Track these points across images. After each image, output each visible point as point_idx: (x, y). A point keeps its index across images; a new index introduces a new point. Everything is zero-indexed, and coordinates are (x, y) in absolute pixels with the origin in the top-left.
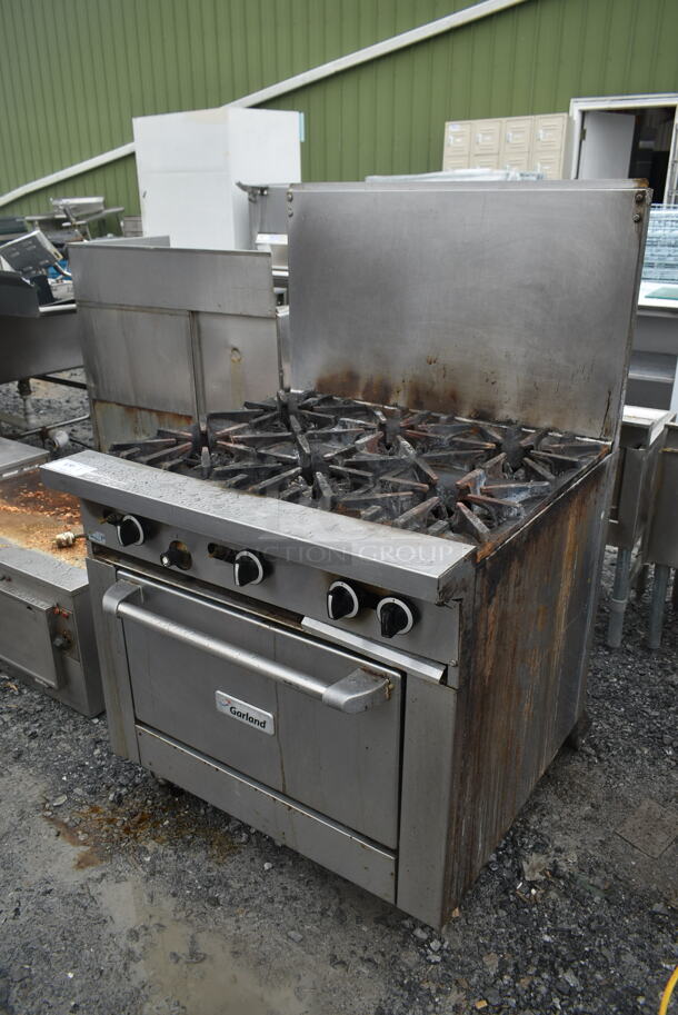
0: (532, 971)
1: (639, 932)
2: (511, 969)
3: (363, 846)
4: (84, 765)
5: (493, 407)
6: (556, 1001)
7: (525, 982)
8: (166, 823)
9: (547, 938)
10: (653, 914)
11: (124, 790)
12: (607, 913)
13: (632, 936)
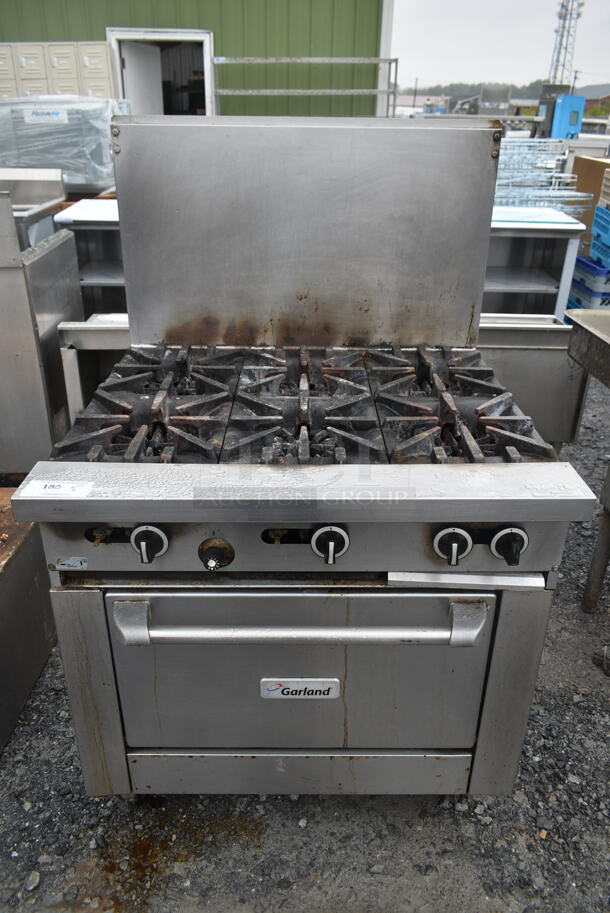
0: (550, 789)
1: (580, 721)
2: (537, 796)
3: (438, 758)
5: (367, 333)
6: (580, 800)
7: (552, 799)
8: (174, 837)
9: (537, 759)
10: (576, 704)
11: (100, 830)
12: (553, 719)
13: (579, 727)
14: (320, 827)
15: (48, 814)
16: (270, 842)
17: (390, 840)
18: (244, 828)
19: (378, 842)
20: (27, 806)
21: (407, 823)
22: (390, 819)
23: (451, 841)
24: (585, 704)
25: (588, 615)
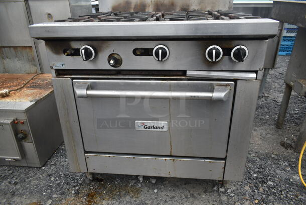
0: (260, 186)
1: (274, 164)
2: (254, 188)
3: (210, 162)
4: (50, 186)
6: (273, 190)
7: (261, 190)
8: (105, 192)
9: (255, 175)
10: (273, 158)
11: (77, 188)
12: (263, 162)
13: (273, 166)
14: (163, 193)
15: (59, 182)
16: (142, 196)
17: (191, 200)
18: (132, 191)
19: (186, 199)
20: (52, 179)
21: (198, 194)
22: (192, 192)
23: (216, 202)
24: (277, 158)
25: (279, 130)
